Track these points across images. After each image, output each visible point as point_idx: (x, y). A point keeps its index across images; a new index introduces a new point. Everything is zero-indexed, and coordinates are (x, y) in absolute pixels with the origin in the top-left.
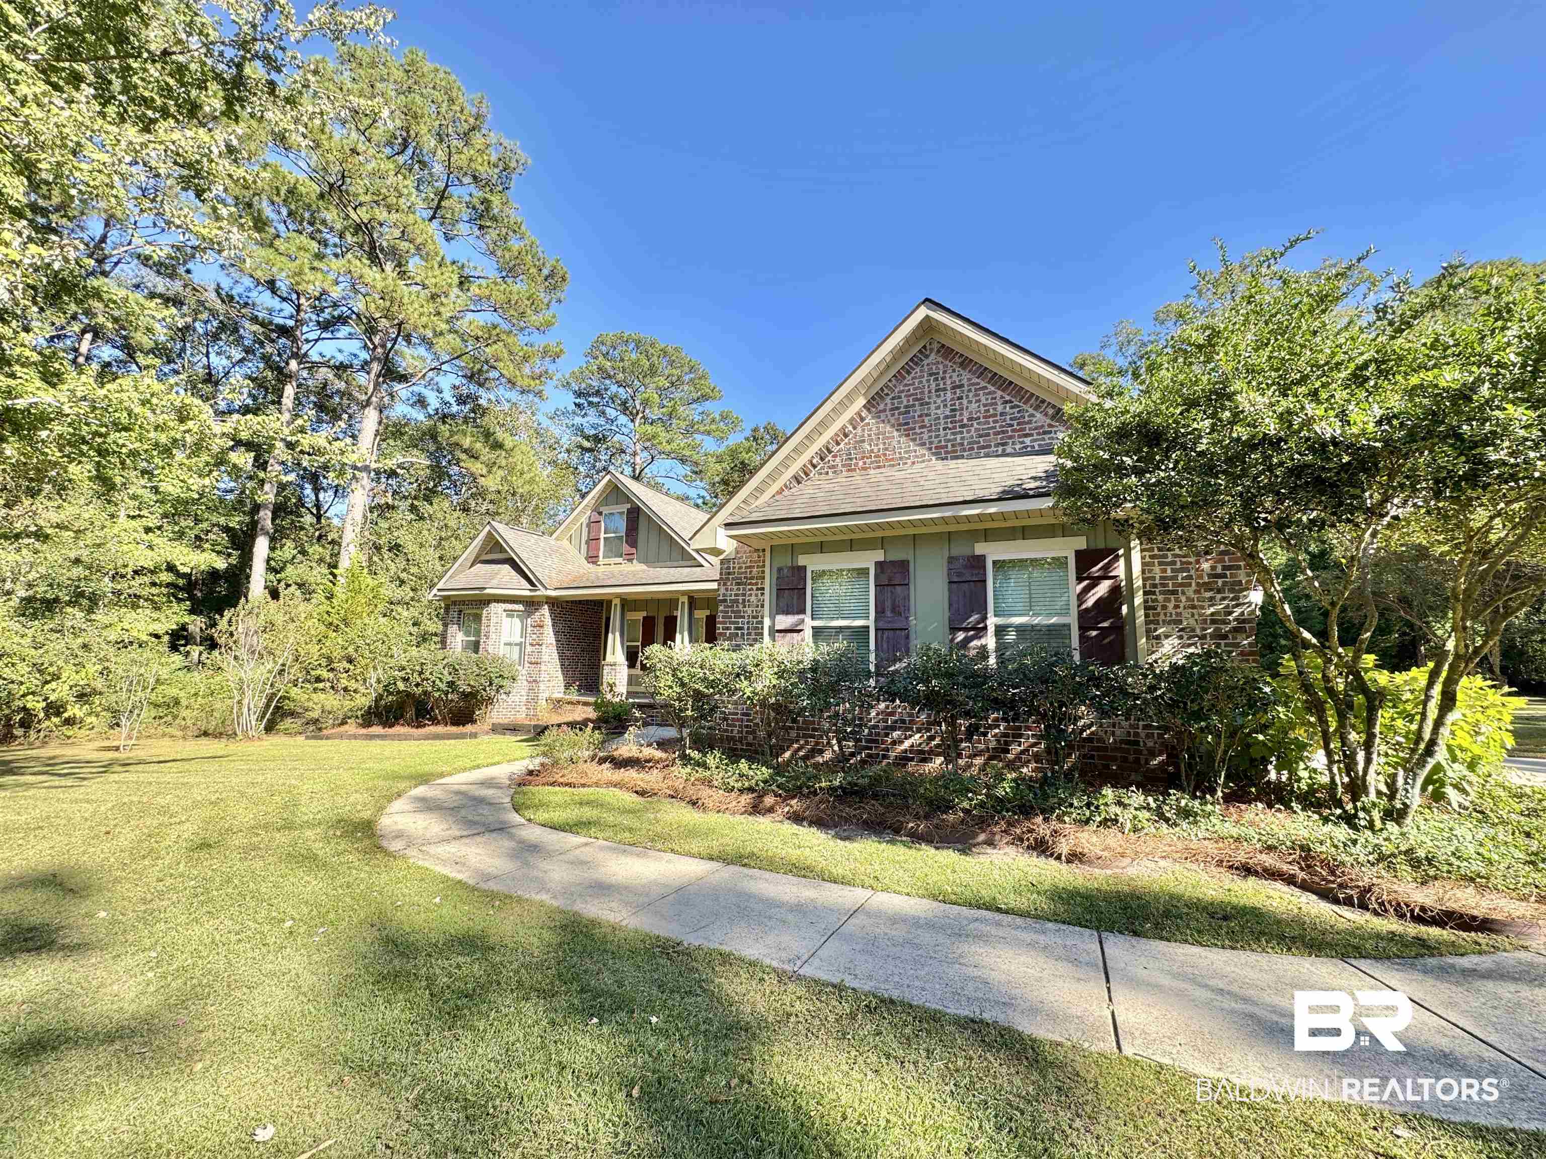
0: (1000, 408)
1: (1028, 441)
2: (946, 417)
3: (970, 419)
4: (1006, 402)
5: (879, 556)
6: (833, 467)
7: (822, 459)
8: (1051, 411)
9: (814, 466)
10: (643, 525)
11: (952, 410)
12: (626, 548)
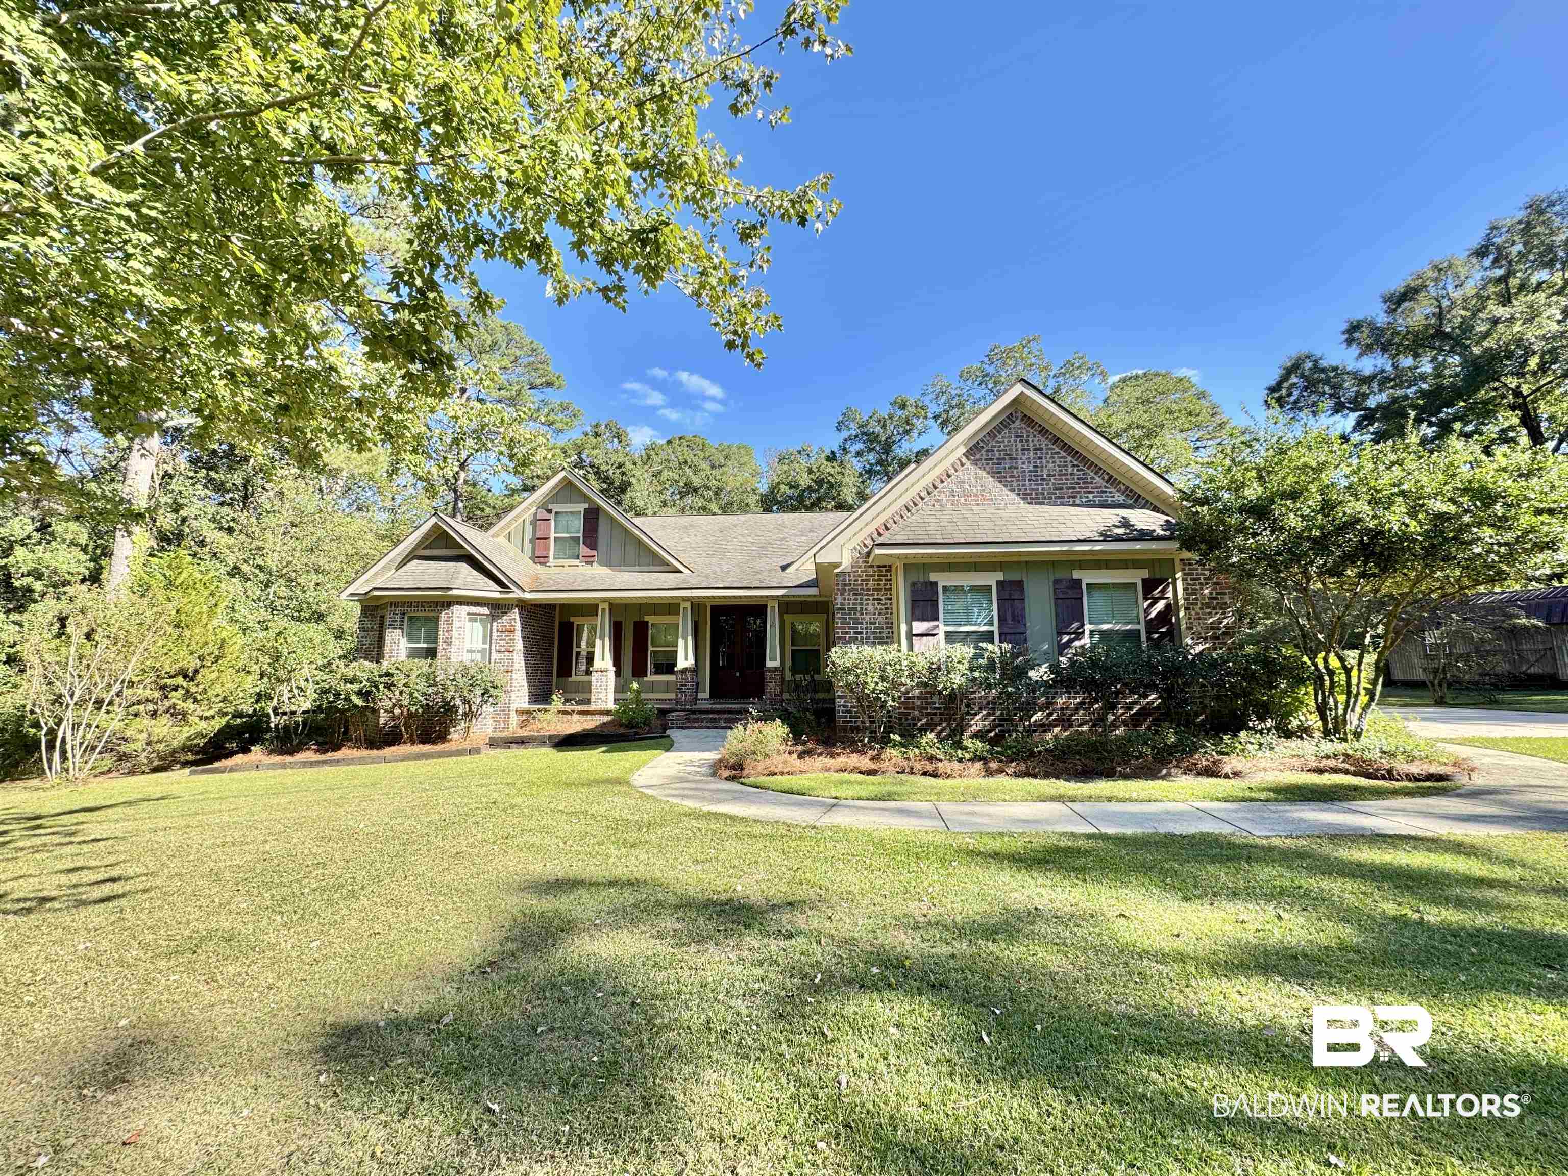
0: (1070, 470)
1: (1091, 496)
2: (1030, 471)
3: (1049, 475)
4: (1074, 466)
5: (1000, 576)
6: (938, 501)
7: (929, 493)
8: (1106, 477)
9: (922, 499)
11: (1035, 467)
12: (584, 550)
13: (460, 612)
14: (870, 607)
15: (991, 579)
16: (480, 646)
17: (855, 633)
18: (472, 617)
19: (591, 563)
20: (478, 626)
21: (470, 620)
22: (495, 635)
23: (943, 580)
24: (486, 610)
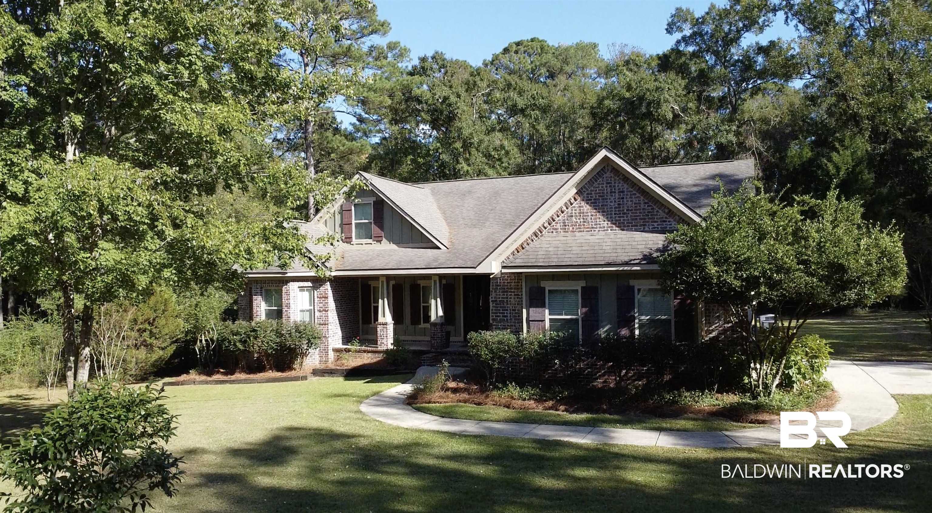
0: (642, 206)
1: (655, 224)
2: (616, 208)
3: (627, 210)
4: (645, 203)
5: (582, 283)
6: (556, 229)
7: (549, 224)
8: (666, 211)
9: (545, 228)
10: (387, 214)
11: (619, 204)
12: (375, 232)
13: (293, 286)
14: (512, 300)
15: (578, 285)
16: (307, 307)
17: (503, 316)
18: (302, 289)
19: (380, 241)
20: (306, 294)
21: (300, 291)
22: (316, 299)
23: (548, 286)
24: (309, 284)
